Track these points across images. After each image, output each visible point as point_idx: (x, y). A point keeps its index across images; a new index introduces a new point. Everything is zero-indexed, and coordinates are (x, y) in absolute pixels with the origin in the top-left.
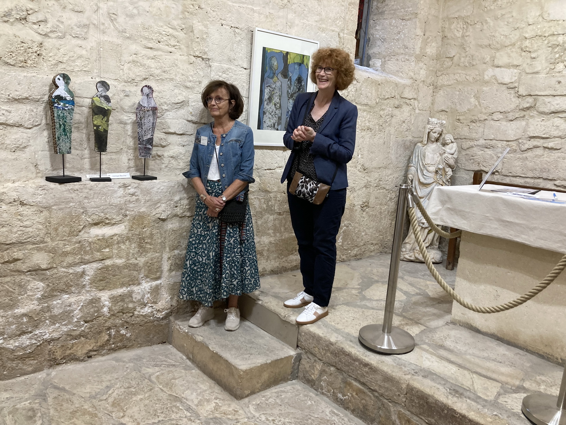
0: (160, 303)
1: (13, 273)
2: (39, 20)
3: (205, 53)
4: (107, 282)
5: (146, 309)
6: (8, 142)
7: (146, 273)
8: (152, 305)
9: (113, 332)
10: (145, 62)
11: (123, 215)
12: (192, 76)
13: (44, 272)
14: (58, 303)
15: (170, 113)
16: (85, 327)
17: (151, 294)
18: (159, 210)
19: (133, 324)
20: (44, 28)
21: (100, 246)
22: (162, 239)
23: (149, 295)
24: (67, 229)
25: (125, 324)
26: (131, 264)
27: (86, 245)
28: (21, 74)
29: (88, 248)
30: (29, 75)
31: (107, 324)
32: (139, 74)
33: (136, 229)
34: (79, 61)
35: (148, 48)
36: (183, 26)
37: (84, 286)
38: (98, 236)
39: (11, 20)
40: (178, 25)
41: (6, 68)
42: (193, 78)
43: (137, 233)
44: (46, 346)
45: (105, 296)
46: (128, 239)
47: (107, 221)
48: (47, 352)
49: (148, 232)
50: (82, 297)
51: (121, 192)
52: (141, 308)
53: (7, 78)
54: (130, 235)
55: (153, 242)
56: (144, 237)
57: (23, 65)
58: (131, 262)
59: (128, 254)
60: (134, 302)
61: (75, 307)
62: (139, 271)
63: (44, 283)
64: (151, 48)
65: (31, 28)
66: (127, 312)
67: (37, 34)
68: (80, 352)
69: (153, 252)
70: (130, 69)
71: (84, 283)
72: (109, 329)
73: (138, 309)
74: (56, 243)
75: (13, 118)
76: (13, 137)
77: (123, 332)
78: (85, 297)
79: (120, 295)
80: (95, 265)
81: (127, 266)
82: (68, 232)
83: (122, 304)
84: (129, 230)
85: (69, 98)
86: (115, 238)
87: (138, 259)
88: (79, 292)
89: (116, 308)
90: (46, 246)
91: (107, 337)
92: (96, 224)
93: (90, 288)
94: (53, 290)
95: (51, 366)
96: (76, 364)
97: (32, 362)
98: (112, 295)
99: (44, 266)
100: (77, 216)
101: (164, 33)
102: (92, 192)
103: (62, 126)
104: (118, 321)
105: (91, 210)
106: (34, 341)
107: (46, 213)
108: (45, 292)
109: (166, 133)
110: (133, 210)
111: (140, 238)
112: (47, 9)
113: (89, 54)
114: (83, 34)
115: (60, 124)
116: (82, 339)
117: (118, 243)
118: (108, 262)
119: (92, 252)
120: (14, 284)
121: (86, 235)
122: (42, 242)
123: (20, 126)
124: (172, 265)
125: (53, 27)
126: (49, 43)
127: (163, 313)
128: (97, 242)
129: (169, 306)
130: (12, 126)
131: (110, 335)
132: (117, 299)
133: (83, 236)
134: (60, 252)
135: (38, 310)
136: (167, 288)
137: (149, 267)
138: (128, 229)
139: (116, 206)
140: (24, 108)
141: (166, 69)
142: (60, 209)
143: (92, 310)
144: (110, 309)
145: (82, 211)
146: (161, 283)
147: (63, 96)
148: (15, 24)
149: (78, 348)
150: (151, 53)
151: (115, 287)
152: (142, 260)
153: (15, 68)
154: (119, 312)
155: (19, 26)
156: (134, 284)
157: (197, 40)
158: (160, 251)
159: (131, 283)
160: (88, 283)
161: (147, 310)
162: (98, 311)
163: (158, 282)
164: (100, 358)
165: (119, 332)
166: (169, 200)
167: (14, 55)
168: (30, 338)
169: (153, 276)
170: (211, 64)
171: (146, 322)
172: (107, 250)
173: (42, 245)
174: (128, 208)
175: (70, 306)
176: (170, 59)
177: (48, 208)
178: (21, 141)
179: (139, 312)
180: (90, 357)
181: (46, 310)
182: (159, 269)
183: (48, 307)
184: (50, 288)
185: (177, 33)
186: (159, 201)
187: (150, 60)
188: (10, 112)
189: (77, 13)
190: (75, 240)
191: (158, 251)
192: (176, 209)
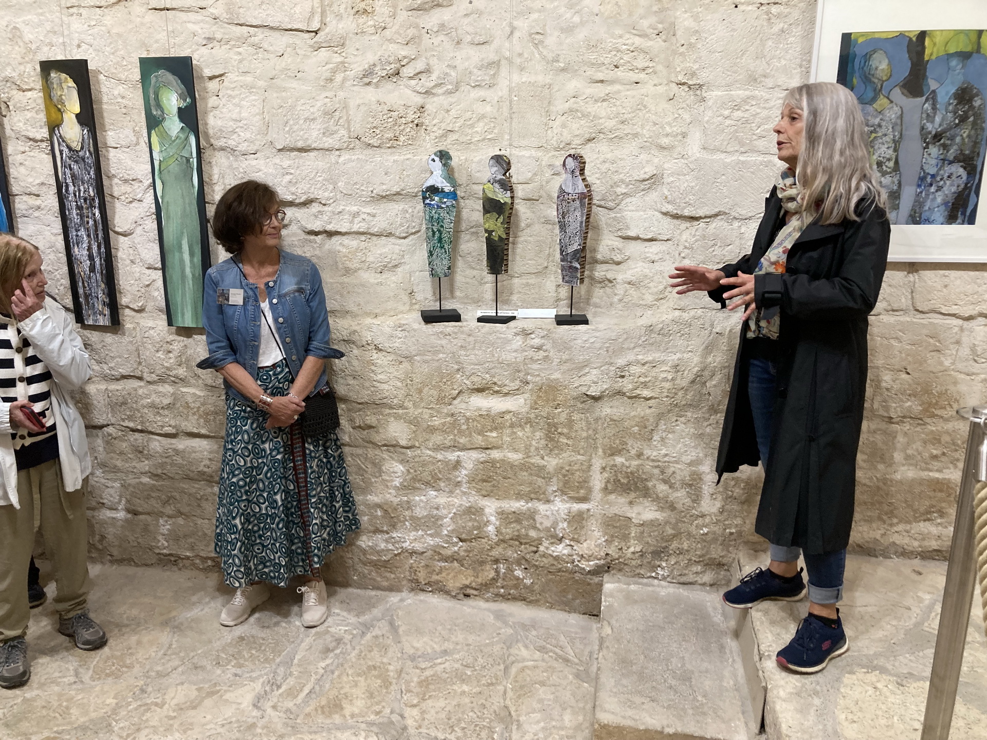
0: (585, 544)
1: (366, 444)
2: (417, 71)
3: (693, 74)
4: (494, 486)
5: (560, 547)
6: (371, 259)
7: (561, 484)
8: (572, 543)
9: (502, 569)
10: (589, 110)
11: (521, 381)
12: (669, 124)
13: (404, 450)
14: (421, 501)
15: (633, 199)
16: (459, 548)
17: (569, 523)
18: (587, 380)
19: (536, 566)
20: (427, 82)
21: (483, 426)
22: (590, 432)
23: (565, 525)
24: (435, 393)
25: (523, 562)
26: (533, 464)
27: (462, 421)
28: (389, 158)
29: (464, 427)
30: (402, 158)
31: (493, 553)
32: (577, 133)
33: (543, 406)
34: (481, 124)
35: (597, 82)
36: (660, 26)
37: (458, 484)
38: (480, 409)
39: (375, 81)
40: (651, 27)
41: (369, 151)
42: (671, 127)
43: (544, 414)
44: (406, 558)
45: (491, 507)
46: (529, 421)
47: (497, 388)
48: (407, 567)
49: (564, 415)
50: (456, 500)
51: (518, 342)
52: (552, 543)
53: (368, 167)
54: (532, 416)
55: (573, 435)
56: (557, 423)
57: (393, 143)
58: (533, 461)
59: (527, 448)
60: (539, 530)
61: (445, 512)
62: (548, 479)
63: (404, 467)
64: (602, 81)
65: (407, 86)
66: (526, 544)
67: (415, 94)
68: (453, 584)
69: (573, 451)
70: (564, 126)
71: (459, 479)
72: (497, 561)
73: (546, 543)
74: (420, 411)
75: (378, 224)
76: (379, 252)
77: (519, 573)
78: (459, 501)
79: (514, 512)
80: (474, 455)
81: (524, 467)
82: (436, 397)
83: (518, 527)
84: (531, 408)
85: (448, 188)
86: (507, 417)
87: (546, 458)
88: (451, 492)
89: (508, 532)
90: (406, 414)
91: (492, 574)
92: (480, 390)
93: (469, 488)
94: (414, 479)
95: (412, 590)
96: (445, 599)
97: (388, 575)
98: (500, 508)
99: (403, 443)
100: (448, 374)
101: (624, 47)
102: (471, 339)
103: (437, 234)
104: (511, 554)
105: (469, 368)
106: (390, 547)
107: (406, 365)
108: (405, 480)
109: (624, 238)
110: (538, 375)
111: (549, 424)
112: (433, 50)
113: (495, 111)
114: (487, 78)
115: (433, 231)
116: (456, 564)
117: (512, 426)
118: (496, 454)
119: (471, 433)
120: (366, 459)
121: (463, 406)
122: (401, 407)
123: (390, 235)
124: (608, 482)
125: (439, 78)
126: (432, 105)
127: (591, 563)
128: (478, 419)
129: (603, 554)
130: (379, 235)
131: (497, 571)
132: (507, 517)
133: (459, 406)
134: (425, 425)
135: (395, 504)
136: (600, 521)
137: (565, 476)
138: (528, 406)
139: (508, 365)
140: (395, 208)
141: (626, 116)
142: (425, 362)
143: (470, 524)
144: (498, 530)
145: (456, 367)
146: (588, 510)
147: (439, 185)
148: (381, 84)
149: (450, 577)
150: (600, 91)
151: (506, 496)
152: (551, 463)
153: (383, 150)
154: (512, 539)
155: (389, 86)
156: (539, 500)
157: (682, 49)
158: (586, 452)
159: (532, 496)
160: (464, 481)
161: (561, 550)
162: (478, 528)
163: (584, 506)
164: (482, 604)
165: (513, 572)
166: (607, 363)
167: (378, 132)
168: (387, 541)
169: (572, 494)
170: (704, 95)
171: (560, 570)
172: (494, 434)
173: (400, 411)
174: (530, 371)
175: (437, 509)
176: (633, 97)
177: (409, 358)
178: (390, 256)
179: (547, 548)
180: (467, 596)
181: (405, 506)
182: (584, 483)
183: (408, 502)
184: (410, 476)
185: (650, 43)
186: (586, 364)
187: (599, 104)
188: (374, 216)
189: (479, 47)
190: (445, 411)
191: (582, 452)
192: (621, 380)
